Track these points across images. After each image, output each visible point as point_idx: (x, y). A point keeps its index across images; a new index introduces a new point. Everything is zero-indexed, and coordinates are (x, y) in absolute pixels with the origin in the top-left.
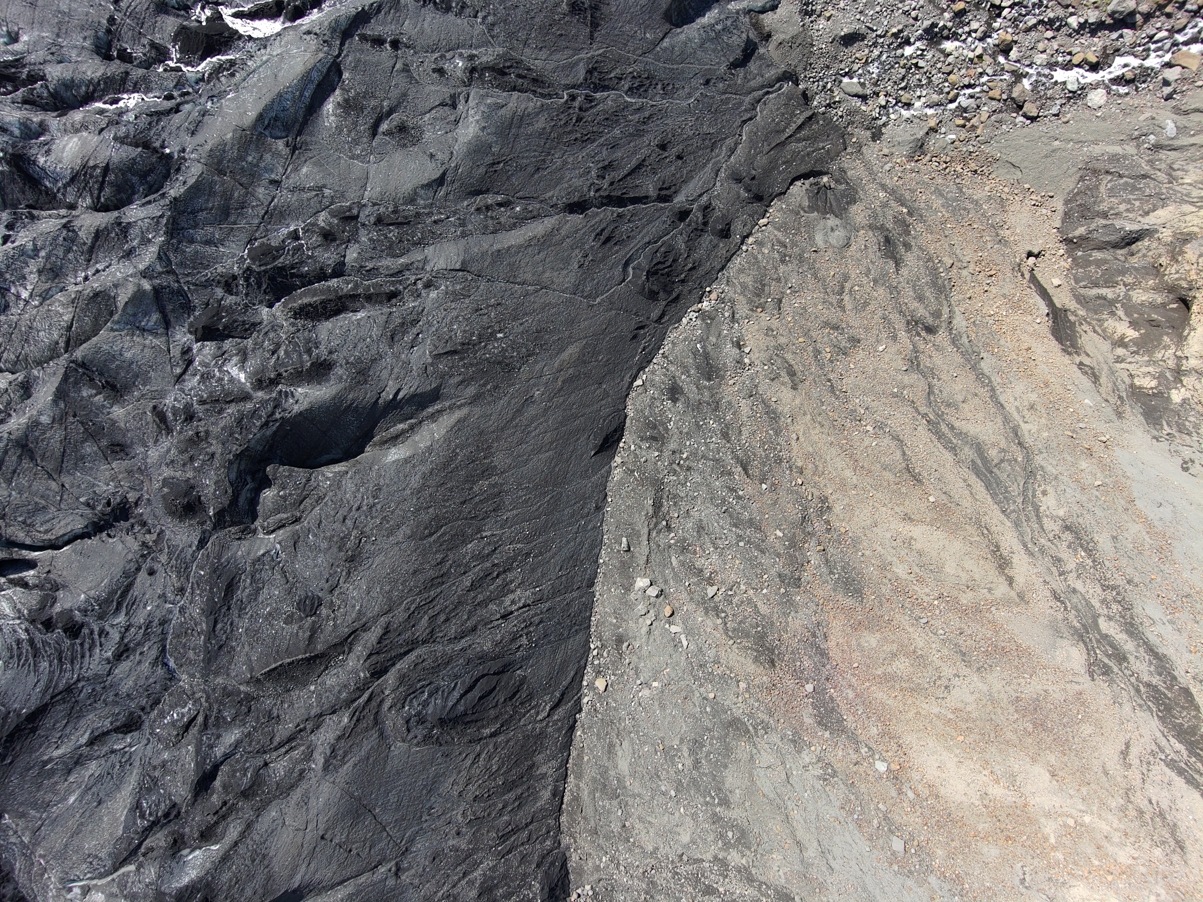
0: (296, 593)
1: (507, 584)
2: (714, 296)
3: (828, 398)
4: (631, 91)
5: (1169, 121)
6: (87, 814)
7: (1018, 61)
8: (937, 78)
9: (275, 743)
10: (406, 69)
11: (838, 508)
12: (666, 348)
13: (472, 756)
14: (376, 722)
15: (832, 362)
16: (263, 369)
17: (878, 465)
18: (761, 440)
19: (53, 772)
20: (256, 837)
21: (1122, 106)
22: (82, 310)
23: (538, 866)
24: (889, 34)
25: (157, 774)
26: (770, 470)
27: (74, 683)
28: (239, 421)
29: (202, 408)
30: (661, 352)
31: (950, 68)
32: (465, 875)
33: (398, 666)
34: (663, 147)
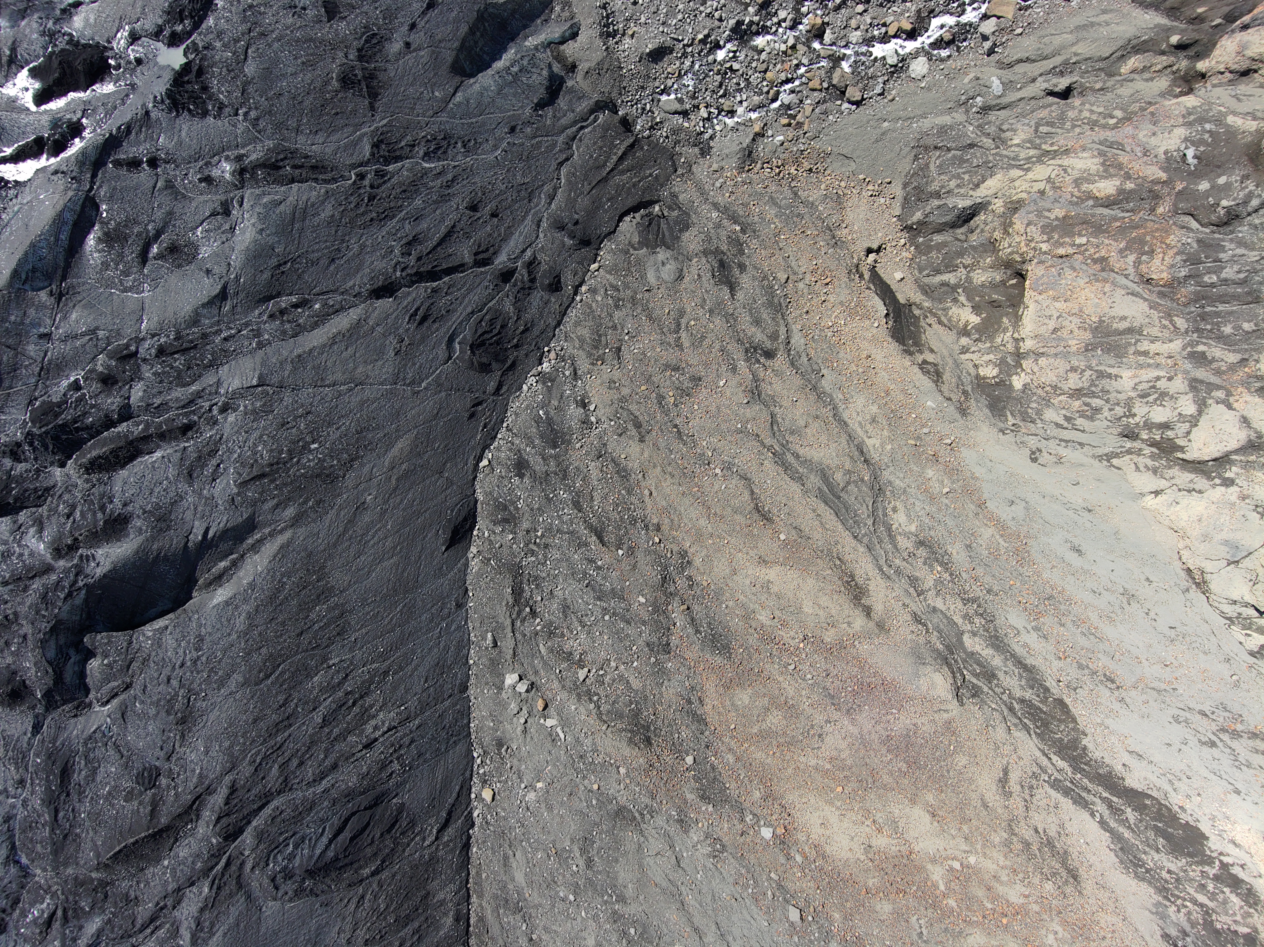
0: (133, 767)
1: (366, 710)
2: (552, 355)
3: (677, 445)
4: (427, 156)
5: (994, 79)
7: (833, 44)
8: (755, 78)
9: (138, 926)
10: (170, 185)
11: (697, 562)
12: (510, 419)
13: (355, 900)
14: (240, 886)
15: (676, 406)
16: (60, 536)
17: (730, 510)
18: (614, 502)
21: (946, 72)
24: (696, 42)
26: (626, 533)
28: (44, 597)
30: (505, 425)
31: (764, 66)
33: (255, 823)
34: (473, 208)
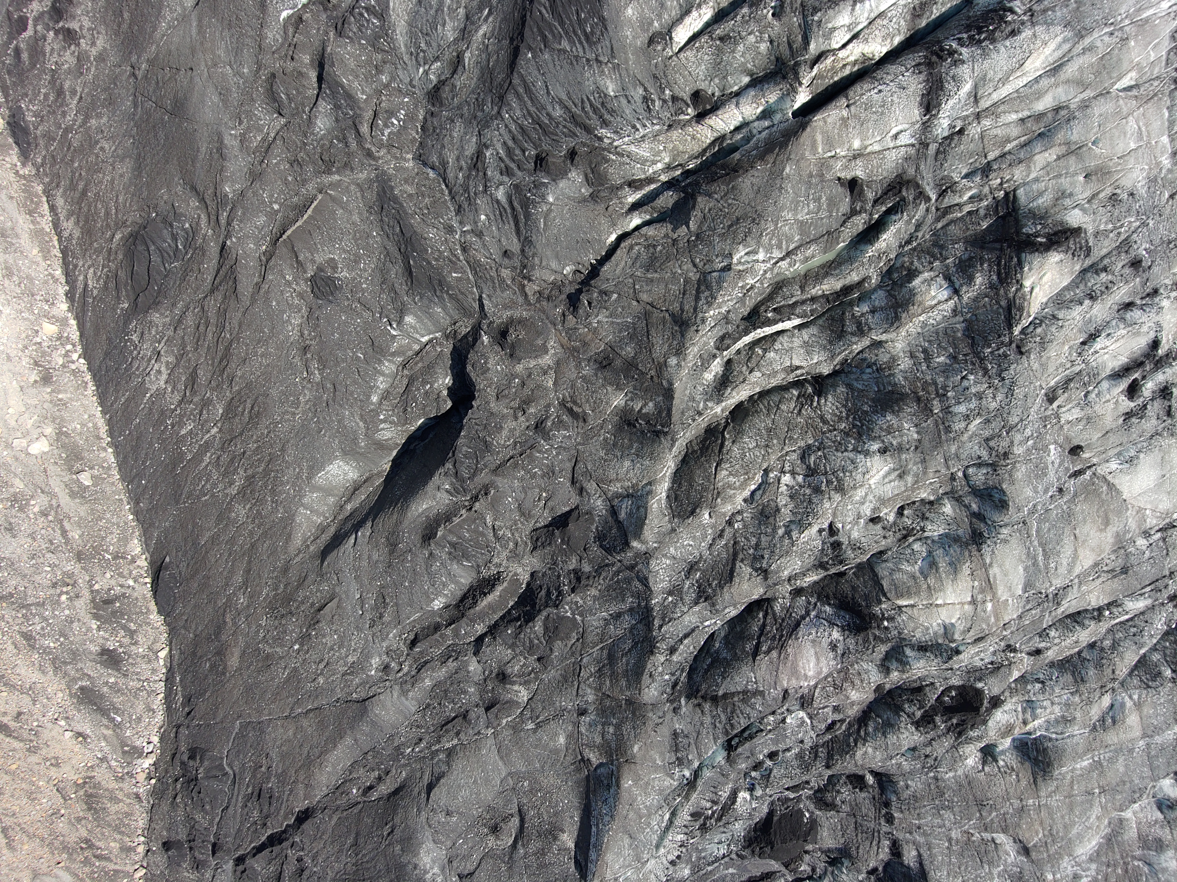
1: (174, 387)
2: (143, 776)
12: (157, 702)
14: (203, 200)
19: (481, 8)
20: (248, 41)
22: (707, 489)
23: (36, 136)
25: (379, 56)
27: (501, 107)
29: (532, 441)
30: (161, 695)
32: (82, 97)
33: (214, 262)
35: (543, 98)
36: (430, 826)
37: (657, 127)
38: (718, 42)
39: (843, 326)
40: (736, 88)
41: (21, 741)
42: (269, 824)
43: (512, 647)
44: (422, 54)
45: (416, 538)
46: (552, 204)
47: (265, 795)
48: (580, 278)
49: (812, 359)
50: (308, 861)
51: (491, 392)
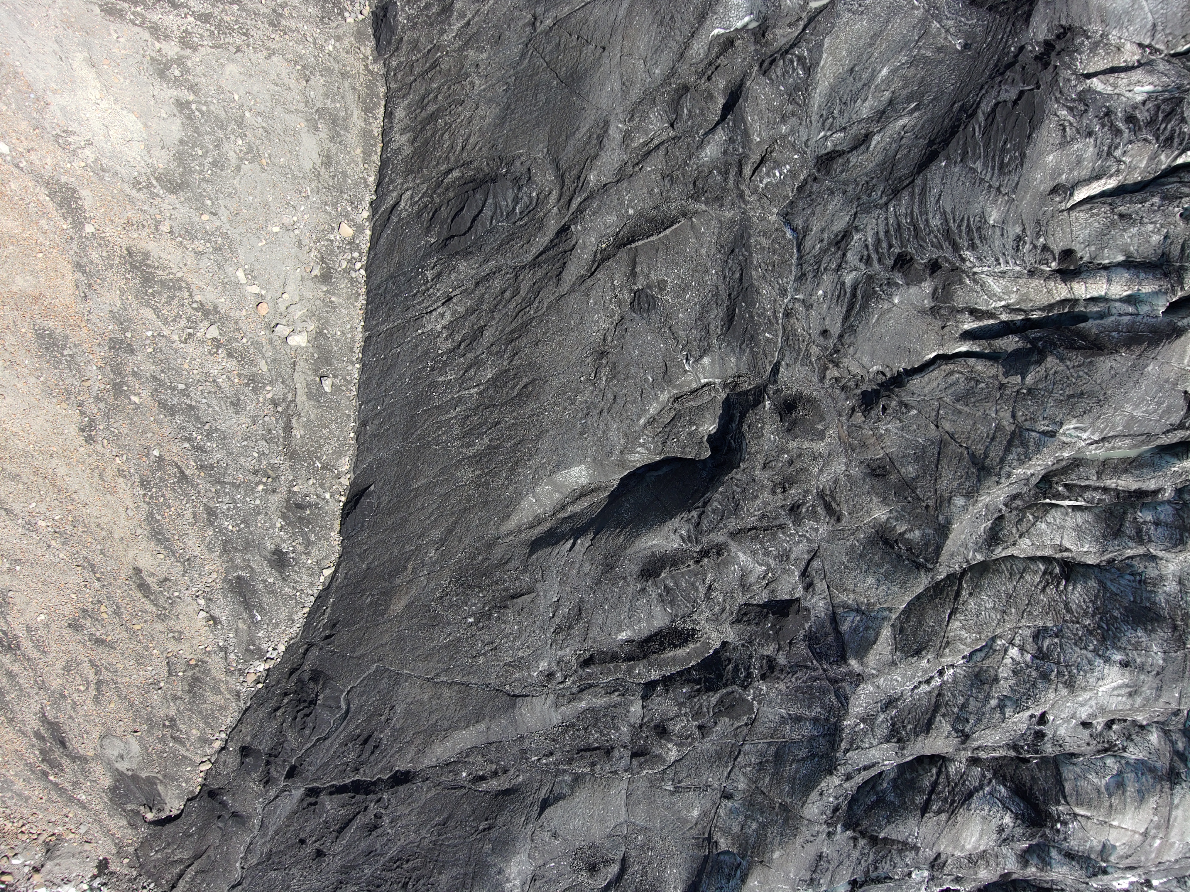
0: (660, 314)
1: (450, 334)
2: (252, 677)
3: (97, 558)
6: (865, 57)
9: (663, 148)
12: (300, 614)
14: (561, 178)
15: (98, 601)
16: (718, 567)
17: (24, 479)
18: (169, 507)
19: (908, 100)
20: (672, 44)
22: (936, 634)
23: (401, 39)
25: (791, 107)
26: (153, 472)
27: (891, 200)
28: (738, 506)
29: (781, 521)
30: (306, 609)
32: (468, 24)
33: (547, 239)
34: (320, 853)
35: (931, 205)
36: (532, 840)
37: (1018, 268)
38: (1116, 217)
39: (1121, 525)
40: (1107, 261)
41: (155, 605)
42: (361, 771)
43: (681, 705)
44: (831, 120)
45: (634, 569)
46: (895, 305)
47: (372, 743)
48: (880, 378)
49: (1082, 546)
50: (386, 820)
51: (760, 459)
